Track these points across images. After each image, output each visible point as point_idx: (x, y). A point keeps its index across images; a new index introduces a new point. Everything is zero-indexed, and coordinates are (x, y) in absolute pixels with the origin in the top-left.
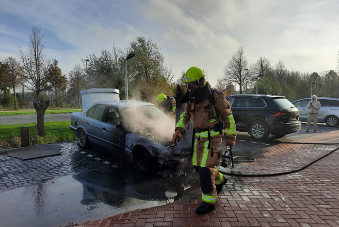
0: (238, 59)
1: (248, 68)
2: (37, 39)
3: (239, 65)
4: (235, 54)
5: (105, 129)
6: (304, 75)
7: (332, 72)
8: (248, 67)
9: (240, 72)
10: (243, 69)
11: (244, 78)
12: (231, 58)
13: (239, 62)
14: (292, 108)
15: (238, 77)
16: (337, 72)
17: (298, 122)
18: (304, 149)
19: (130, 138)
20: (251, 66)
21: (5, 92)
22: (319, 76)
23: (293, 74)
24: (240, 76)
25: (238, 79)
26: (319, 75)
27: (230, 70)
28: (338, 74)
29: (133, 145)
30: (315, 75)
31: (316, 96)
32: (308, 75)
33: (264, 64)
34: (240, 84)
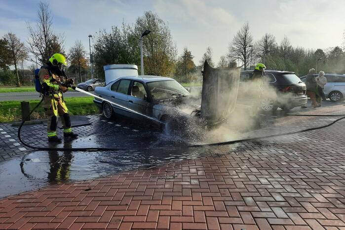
0: (243, 35)
1: (253, 45)
2: (45, 14)
3: (244, 41)
4: (240, 30)
5: (131, 102)
6: (309, 52)
7: (337, 49)
8: (253, 43)
9: (245, 49)
10: (248, 46)
11: (249, 55)
12: (236, 34)
13: (244, 39)
14: (300, 82)
15: (243, 54)
16: (343, 49)
17: (305, 96)
18: (310, 119)
19: (158, 108)
20: (256, 43)
21: (5, 69)
22: (323, 53)
23: (297, 50)
24: (245, 53)
25: (242, 56)
26: (323, 51)
27: (235, 46)
28: (343, 51)
29: (160, 114)
30: (320, 52)
31: (323, 72)
32: (312, 51)
33: (269, 41)
34: (245, 61)
